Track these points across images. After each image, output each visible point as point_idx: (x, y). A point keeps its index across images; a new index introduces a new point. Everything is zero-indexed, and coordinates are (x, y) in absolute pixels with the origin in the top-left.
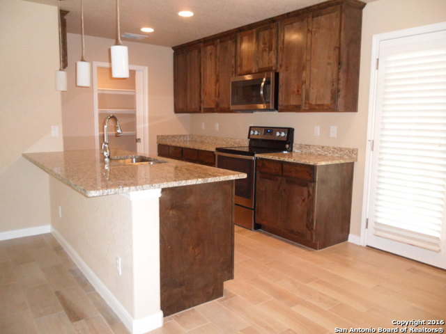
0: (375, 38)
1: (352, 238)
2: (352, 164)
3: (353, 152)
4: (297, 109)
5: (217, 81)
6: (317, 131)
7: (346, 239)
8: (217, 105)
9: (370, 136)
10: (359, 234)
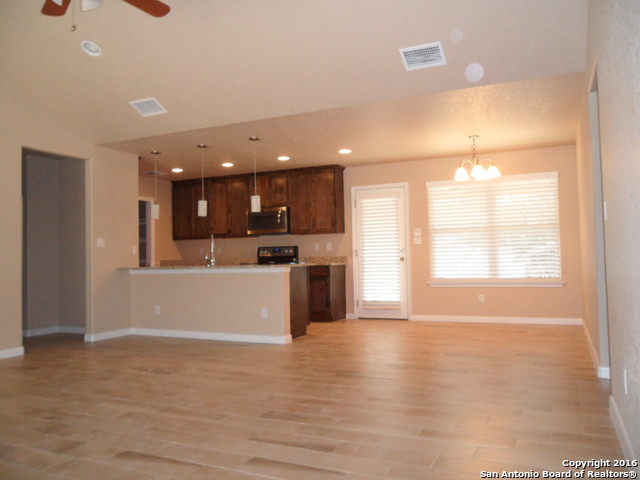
0: (353, 189)
1: (348, 316)
2: (344, 267)
3: (344, 259)
4: (306, 232)
5: (229, 212)
6: (317, 247)
7: (344, 317)
8: (229, 232)
9: (354, 248)
10: (353, 312)
